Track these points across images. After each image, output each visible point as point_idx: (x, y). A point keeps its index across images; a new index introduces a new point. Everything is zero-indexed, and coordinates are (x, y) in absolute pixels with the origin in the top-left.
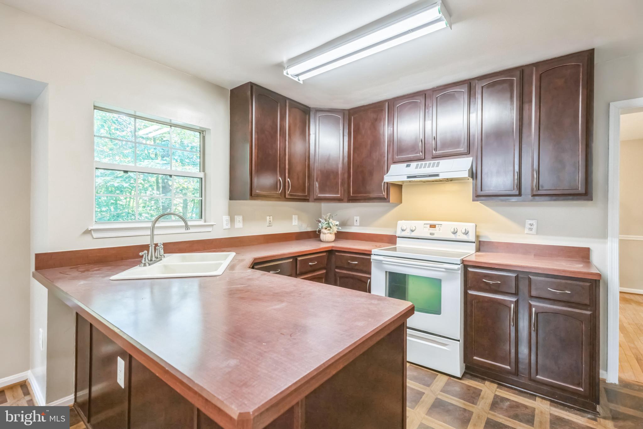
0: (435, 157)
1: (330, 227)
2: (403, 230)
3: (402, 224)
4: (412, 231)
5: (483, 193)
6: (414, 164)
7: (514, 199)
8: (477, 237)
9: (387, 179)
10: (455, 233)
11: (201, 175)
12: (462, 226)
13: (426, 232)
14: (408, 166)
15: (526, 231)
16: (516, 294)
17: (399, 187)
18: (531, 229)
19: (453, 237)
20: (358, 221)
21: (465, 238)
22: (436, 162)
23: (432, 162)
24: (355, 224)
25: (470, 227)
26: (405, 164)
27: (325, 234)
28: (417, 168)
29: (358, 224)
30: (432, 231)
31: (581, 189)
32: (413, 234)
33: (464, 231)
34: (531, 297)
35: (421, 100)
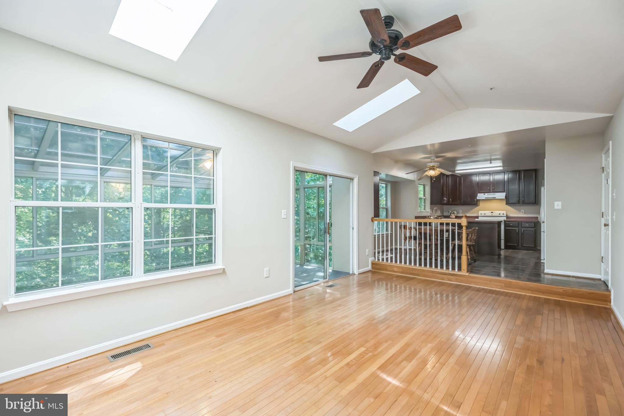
0: (493, 192)
1: (454, 213)
2: (481, 214)
3: (480, 212)
4: (485, 214)
5: (509, 203)
6: (486, 194)
7: (518, 204)
8: (507, 215)
9: (478, 198)
10: (500, 214)
11: (424, 198)
12: (502, 212)
13: (490, 214)
14: (484, 194)
15: (521, 213)
16: (518, 227)
17: (479, 200)
18: (522, 213)
19: (499, 215)
20: (461, 212)
21: (503, 215)
22: (494, 193)
23: (493, 194)
24: (460, 213)
25: (505, 212)
26: (483, 194)
27: (452, 216)
28: (488, 195)
29: (461, 213)
30: (492, 214)
31: (534, 202)
32: (485, 215)
33: (502, 213)
34: (522, 227)
35: (489, 175)
